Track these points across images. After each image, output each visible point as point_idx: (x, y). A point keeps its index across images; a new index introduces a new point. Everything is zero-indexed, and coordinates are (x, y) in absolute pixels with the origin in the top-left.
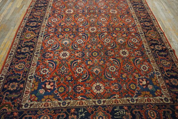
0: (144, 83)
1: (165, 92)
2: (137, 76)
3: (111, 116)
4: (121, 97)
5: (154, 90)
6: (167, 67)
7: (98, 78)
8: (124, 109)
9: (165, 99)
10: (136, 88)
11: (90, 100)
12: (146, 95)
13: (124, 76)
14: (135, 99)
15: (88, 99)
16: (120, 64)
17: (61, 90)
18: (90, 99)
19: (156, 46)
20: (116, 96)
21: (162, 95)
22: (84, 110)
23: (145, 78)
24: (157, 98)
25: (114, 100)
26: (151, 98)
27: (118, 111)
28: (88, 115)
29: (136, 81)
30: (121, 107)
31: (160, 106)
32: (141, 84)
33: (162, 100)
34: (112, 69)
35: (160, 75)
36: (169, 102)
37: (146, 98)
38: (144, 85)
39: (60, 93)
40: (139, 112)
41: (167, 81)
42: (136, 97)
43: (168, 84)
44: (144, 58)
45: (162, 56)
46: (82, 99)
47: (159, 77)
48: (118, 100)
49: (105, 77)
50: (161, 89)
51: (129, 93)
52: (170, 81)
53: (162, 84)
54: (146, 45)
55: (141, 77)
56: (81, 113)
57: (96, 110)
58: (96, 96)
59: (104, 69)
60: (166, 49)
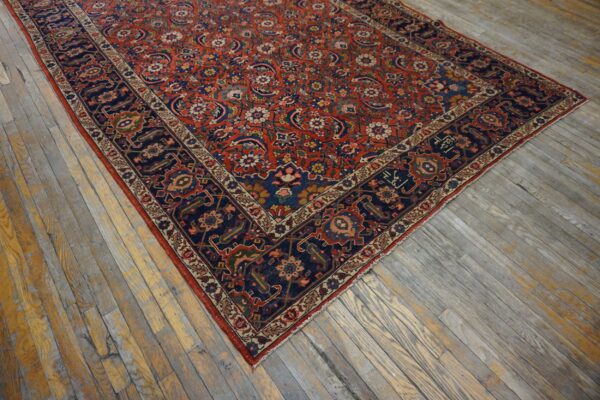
0: (440, 86)
1: (479, 82)
2: (420, 82)
3: (438, 154)
4: (426, 123)
5: (463, 88)
6: (450, 49)
7: (363, 118)
8: (446, 135)
9: (488, 91)
10: (436, 99)
11: (386, 152)
12: (458, 100)
13: (401, 92)
14: (449, 113)
15: (379, 153)
16: (376, 79)
17: (318, 168)
18: (383, 151)
19: (407, 27)
20: (418, 126)
21: (479, 90)
22: (391, 171)
23: (435, 80)
24: (477, 96)
25: (420, 132)
26: (470, 101)
27: (442, 142)
28: (403, 174)
29: (425, 90)
30: (441, 135)
31: (490, 104)
32: (438, 90)
33: (485, 95)
34: (371, 92)
35: (452, 65)
36: (496, 92)
37: (463, 105)
38: (443, 90)
39: (321, 174)
40: (471, 126)
41: (470, 68)
42: (447, 110)
43: (473, 71)
44: (405, 53)
45: (429, 37)
46: (369, 160)
47: (454, 68)
48: (426, 128)
49: (373, 110)
50: (470, 83)
51: (433, 110)
52: (472, 66)
53: (466, 75)
54: (390, 34)
55: (428, 81)
56: (391, 178)
57: (409, 160)
58: (388, 143)
59: (359, 100)
60: (427, 25)
